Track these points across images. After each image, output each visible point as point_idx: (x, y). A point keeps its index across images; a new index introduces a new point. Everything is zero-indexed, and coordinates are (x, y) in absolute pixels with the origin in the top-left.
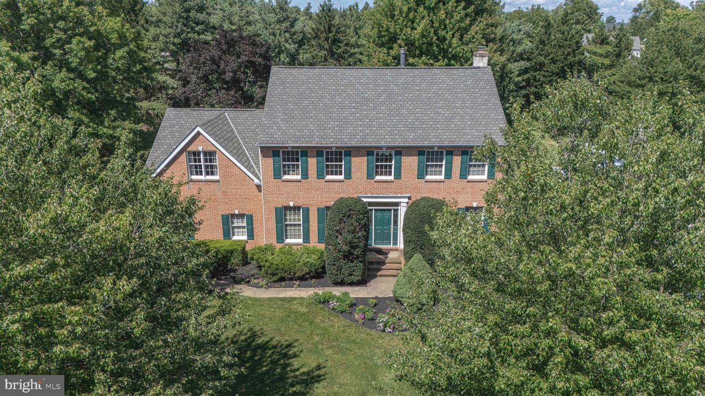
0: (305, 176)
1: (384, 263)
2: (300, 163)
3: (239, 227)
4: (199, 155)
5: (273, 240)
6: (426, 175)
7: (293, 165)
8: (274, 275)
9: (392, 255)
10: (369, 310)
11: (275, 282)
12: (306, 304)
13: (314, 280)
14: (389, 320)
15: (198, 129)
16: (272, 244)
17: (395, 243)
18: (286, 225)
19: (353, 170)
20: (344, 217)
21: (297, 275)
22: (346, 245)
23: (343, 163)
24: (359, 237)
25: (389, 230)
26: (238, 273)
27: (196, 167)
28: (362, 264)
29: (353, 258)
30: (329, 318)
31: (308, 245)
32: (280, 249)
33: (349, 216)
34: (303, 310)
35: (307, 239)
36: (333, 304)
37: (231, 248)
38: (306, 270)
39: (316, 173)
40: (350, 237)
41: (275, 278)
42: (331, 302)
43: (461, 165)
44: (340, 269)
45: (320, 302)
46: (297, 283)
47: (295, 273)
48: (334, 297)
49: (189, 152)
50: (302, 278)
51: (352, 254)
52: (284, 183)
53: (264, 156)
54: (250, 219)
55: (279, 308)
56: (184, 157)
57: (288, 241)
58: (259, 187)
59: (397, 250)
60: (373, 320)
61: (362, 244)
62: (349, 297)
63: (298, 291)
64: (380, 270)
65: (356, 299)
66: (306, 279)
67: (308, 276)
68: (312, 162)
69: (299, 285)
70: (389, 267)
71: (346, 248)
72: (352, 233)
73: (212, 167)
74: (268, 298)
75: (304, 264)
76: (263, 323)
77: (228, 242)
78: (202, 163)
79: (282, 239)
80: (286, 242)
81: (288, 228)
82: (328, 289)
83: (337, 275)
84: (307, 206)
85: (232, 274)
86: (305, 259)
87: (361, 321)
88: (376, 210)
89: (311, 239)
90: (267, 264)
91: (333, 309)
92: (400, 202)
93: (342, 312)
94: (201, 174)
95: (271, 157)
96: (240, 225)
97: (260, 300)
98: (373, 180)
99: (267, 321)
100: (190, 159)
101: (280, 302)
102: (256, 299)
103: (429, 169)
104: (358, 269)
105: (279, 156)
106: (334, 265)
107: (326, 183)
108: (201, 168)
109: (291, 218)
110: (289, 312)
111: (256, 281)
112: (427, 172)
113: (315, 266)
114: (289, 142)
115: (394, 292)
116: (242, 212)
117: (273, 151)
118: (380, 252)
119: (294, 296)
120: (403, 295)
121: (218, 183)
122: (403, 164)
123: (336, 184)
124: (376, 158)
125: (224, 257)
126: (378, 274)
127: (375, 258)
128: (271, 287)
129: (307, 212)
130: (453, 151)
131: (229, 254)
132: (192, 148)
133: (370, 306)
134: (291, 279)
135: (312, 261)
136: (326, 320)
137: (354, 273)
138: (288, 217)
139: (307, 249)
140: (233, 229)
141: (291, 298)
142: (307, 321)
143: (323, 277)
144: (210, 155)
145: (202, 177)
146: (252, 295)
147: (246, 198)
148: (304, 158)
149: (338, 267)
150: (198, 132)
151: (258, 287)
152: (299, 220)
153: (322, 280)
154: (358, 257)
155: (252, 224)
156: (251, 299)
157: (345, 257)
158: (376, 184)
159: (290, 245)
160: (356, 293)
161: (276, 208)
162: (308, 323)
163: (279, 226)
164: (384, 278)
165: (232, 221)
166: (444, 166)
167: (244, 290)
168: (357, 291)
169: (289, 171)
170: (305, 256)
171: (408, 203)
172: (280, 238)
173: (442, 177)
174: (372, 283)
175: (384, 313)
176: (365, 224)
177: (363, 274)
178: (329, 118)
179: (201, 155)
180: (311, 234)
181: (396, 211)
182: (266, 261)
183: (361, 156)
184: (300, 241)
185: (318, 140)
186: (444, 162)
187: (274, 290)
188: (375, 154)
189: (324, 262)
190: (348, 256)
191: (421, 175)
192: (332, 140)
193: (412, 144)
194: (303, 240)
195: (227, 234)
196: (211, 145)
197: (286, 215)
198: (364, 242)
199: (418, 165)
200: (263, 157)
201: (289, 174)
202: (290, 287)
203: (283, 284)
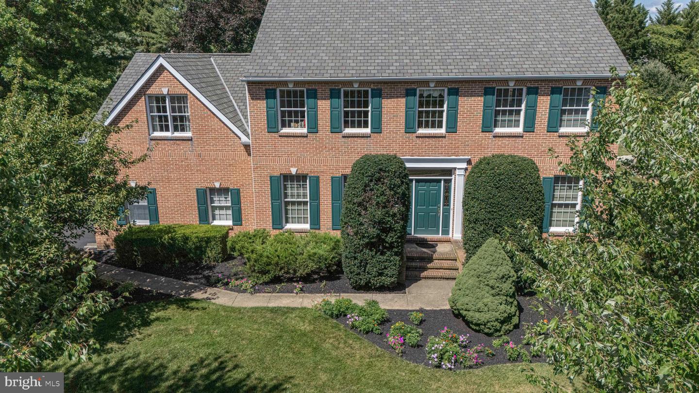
0: (313, 128)
1: (430, 259)
2: (306, 109)
3: (221, 208)
4: (164, 102)
5: (268, 225)
6: (495, 126)
7: (296, 112)
8: (263, 272)
9: (441, 249)
10: (412, 329)
11: (266, 283)
12: (309, 318)
13: (324, 282)
14: (448, 348)
15: (161, 61)
16: (265, 230)
17: (446, 232)
18: (287, 203)
19: (385, 118)
20: (371, 181)
21: (298, 274)
22: (374, 227)
23: (370, 108)
24: (394, 215)
25: (438, 212)
26: (215, 271)
27: (160, 117)
28: (398, 258)
29: (385, 247)
30: (345, 342)
31: (317, 232)
32: (277, 235)
33: (379, 180)
34: (305, 327)
35: (316, 223)
36: (353, 318)
37: (207, 235)
38: (312, 266)
39: (329, 124)
40: (379, 213)
41: (266, 278)
42: (349, 316)
43: (550, 110)
44: (363, 264)
45: (332, 316)
46: (300, 285)
47: (295, 271)
48: (354, 308)
49: (150, 97)
50: (307, 279)
51: (384, 241)
52: (283, 139)
53: (254, 97)
54: (236, 195)
55: (267, 323)
56: (141, 104)
57: (289, 226)
58: (247, 147)
59: (448, 241)
60: (418, 346)
61: (398, 226)
62: (378, 309)
63: (300, 297)
64: (425, 269)
65: (389, 311)
66: (314, 281)
67: (316, 276)
68: (324, 106)
69: (301, 290)
70: (438, 266)
71: (373, 231)
72: (384, 207)
73: (182, 118)
74: (252, 308)
75: (310, 256)
76: (238, 348)
77: (205, 227)
78: (168, 114)
79: (281, 224)
80: (286, 227)
81: (290, 207)
82: (345, 296)
83: (359, 274)
84: (316, 174)
85: (206, 273)
86: (310, 249)
87: (399, 349)
88: (417, 181)
89: (322, 223)
90: (254, 256)
91: (353, 327)
92: (455, 169)
93: (367, 333)
94: (167, 130)
95: (263, 99)
96: (223, 204)
97: (239, 310)
98: (415, 135)
99: (243, 345)
100: (151, 108)
101: (269, 315)
102: (233, 309)
103: (500, 118)
104: (392, 264)
105: (275, 97)
106: (355, 258)
107: (343, 140)
108: (167, 121)
109: (294, 192)
110: (282, 331)
111: (238, 282)
112: (496, 121)
113: (326, 260)
114: (288, 75)
115: (453, 302)
116: (225, 185)
117: (266, 90)
118: (423, 243)
119: (292, 305)
120: (468, 307)
121: (190, 142)
122: (460, 109)
123: (359, 140)
124: (420, 101)
125: (197, 248)
126: (423, 274)
127: (417, 253)
128: (259, 291)
129: (316, 182)
130: (537, 88)
131: (204, 244)
132: (153, 90)
133: (412, 323)
134: (290, 280)
135: (321, 252)
136: (341, 345)
137: (386, 272)
138: (289, 191)
139: (316, 236)
140: (213, 211)
141: (287, 308)
142: (310, 346)
143: (339, 278)
144: (180, 99)
145: (168, 134)
146: (229, 304)
147: (230, 165)
148: (311, 101)
149: (361, 261)
150: (161, 66)
151: (239, 291)
152: (305, 196)
153: (337, 283)
154: (391, 246)
155: (239, 203)
156: (225, 308)
157: (371, 245)
158: (419, 141)
159: (291, 232)
160: (389, 302)
161: (271, 177)
162: (310, 349)
163: (277, 203)
164: (430, 282)
165: (212, 199)
166: (522, 114)
167: (219, 295)
168: (391, 300)
169: (290, 121)
170: (312, 244)
171: (466, 169)
172: (278, 223)
173: (520, 130)
174: (414, 289)
175: (437, 335)
176: (404, 194)
177: (400, 273)
178: (349, 45)
179: (167, 101)
180: (322, 216)
181: (448, 182)
182: (252, 252)
183: (397, 97)
184: (307, 226)
185: (332, 72)
186: (523, 106)
187: (264, 296)
188: (418, 95)
189: (340, 255)
190: (376, 245)
191: (487, 127)
192: (354, 72)
193: (475, 76)
194: (311, 225)
195: (204, 217)
196: (180, 86)
197: (285, 188)
198: (402, 223)
199: (484, 110)
200: (252, 99)
201: (290, 126)
202: (288, 292)
203: (278, 287)
